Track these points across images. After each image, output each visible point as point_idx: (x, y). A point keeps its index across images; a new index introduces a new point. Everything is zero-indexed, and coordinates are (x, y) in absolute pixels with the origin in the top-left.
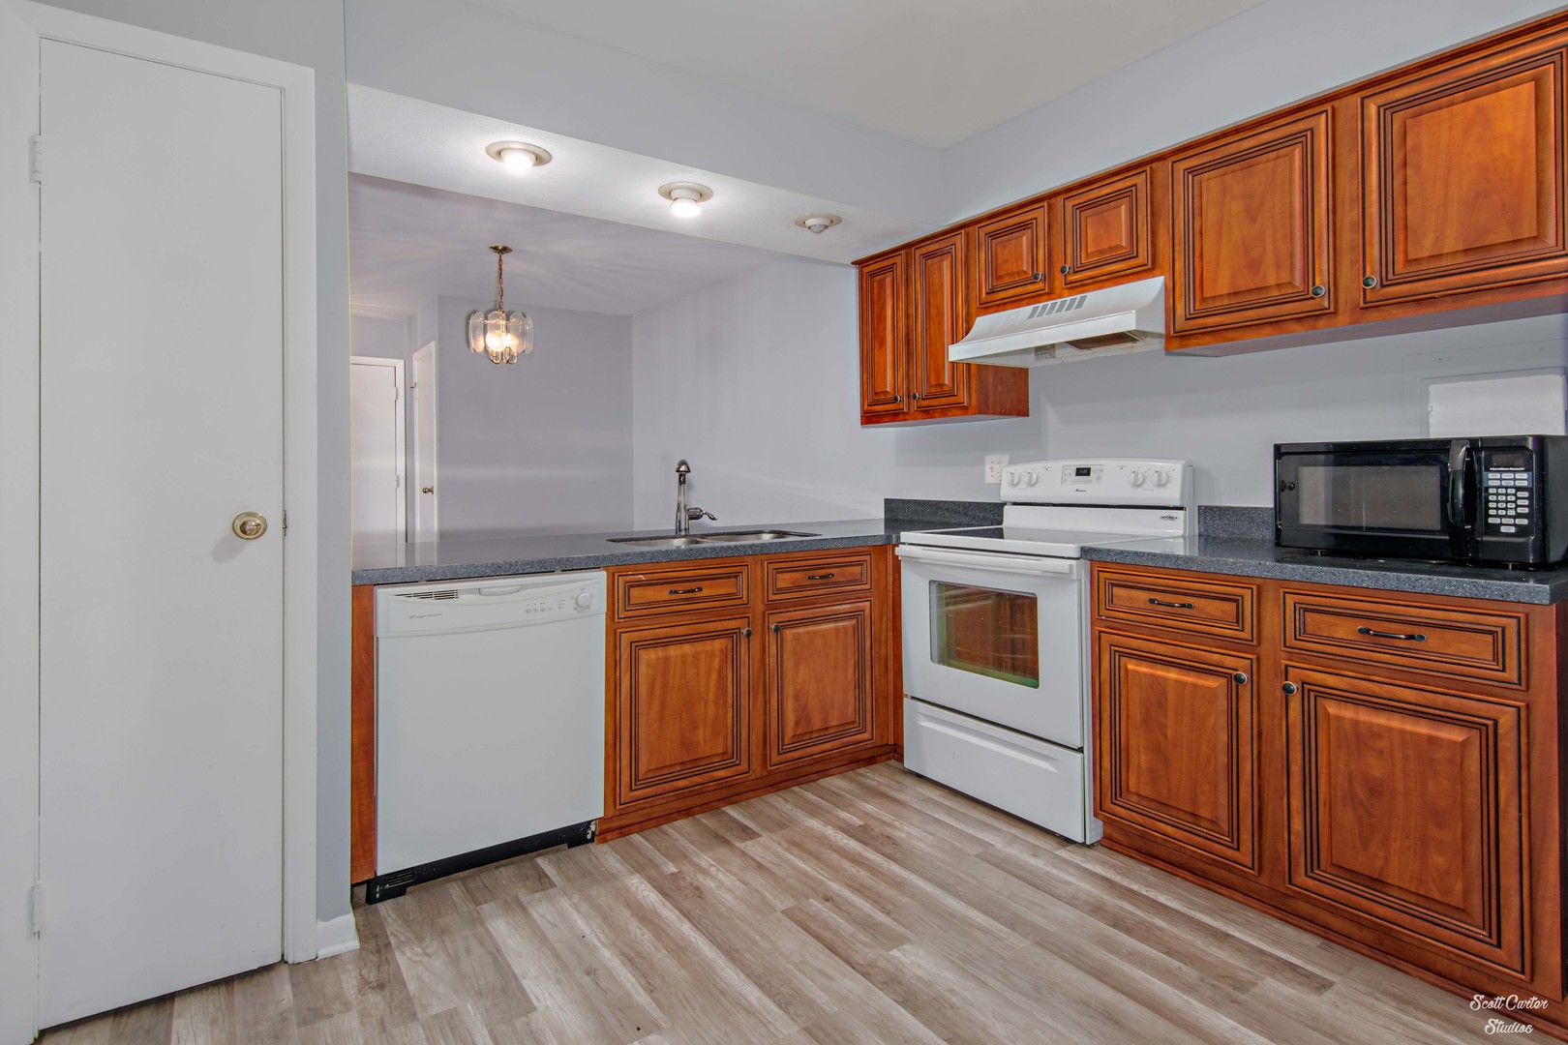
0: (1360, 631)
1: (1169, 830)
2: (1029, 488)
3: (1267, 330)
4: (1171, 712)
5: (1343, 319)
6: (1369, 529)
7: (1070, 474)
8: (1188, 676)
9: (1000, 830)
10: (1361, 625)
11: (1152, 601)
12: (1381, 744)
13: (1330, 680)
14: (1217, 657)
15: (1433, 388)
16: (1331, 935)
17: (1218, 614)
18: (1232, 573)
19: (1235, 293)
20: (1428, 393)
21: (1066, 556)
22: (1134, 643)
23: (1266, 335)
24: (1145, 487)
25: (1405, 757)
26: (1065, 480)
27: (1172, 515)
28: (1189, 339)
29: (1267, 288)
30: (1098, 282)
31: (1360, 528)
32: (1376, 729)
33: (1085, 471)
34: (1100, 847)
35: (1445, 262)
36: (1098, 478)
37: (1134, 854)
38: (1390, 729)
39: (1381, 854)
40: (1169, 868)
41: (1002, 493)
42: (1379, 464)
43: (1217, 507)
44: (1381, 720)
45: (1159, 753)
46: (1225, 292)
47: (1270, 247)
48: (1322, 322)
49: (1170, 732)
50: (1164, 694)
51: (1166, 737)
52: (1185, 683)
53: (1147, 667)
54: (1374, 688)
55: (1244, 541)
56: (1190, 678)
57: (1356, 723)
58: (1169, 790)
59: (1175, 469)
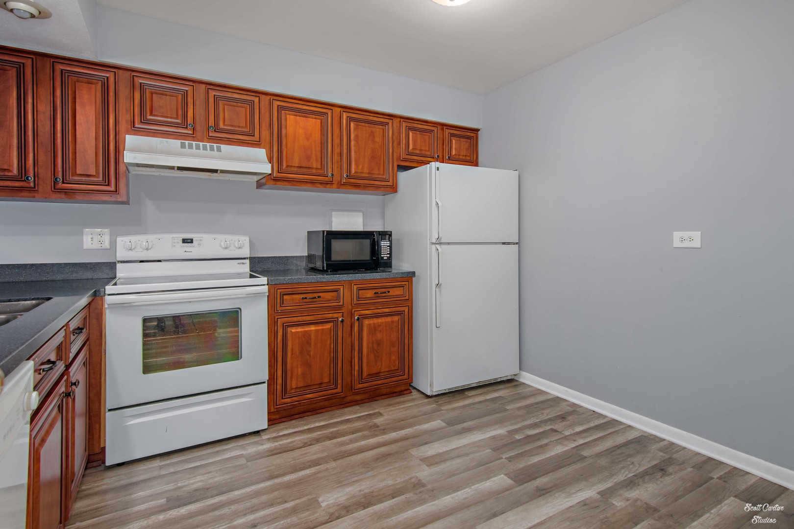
0: (375, 293)
1: (310, 396)
2: (146, 251)
3: (309, 185)
4: (312, 345)
5: (335, 186)
6: (353, 261)
7: (178, 242)
8: (319, 326)
9: (227, 449)
10: (374, 291)
11: (303, 298)
12: (381, 328)
13: (367, 312)
14: (331, 315)
15: (334, 213)
16: (359, 402)
17: (330, 298)
18: (339, 280)
19: (300, 167)
20: (332, 214)
21: (260, 284)
22: (295, 319)
23: (309, 186)
24: (230, 249)
25: (386, 330)
26: (174, 246)
27: (243, 262)
28: (278, 182)
29: (312, 168)
30: (230, 142)
31: (350, 261)
32: (379, 324)
33: (190, 241)
34: (270, 426)
35: (364, 175)
36: (199, 245)
37: (284, 419)
38: (382, 323)
39: (380, 364)
40: (301, 415)
41: (118, 254)
42: (356, 239)
43: (257, 257)
44: (380, 320)
45: (307, 365)
46: (297, 165)
47: (314, 153)
48: (328, 186)
49: (312, 353)
50: (310, 338)
51: (310, 356)
52: (318, 330)
53: (301, 329)
54: (379, 311)
55: (269, 271)
56: (320, 327)
57: (374, 324)
58: (311, 379)
59: (245, 240)
